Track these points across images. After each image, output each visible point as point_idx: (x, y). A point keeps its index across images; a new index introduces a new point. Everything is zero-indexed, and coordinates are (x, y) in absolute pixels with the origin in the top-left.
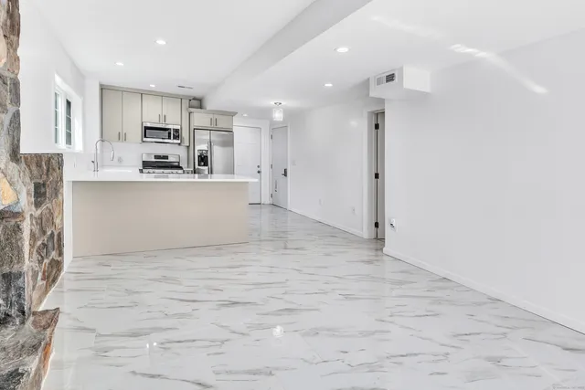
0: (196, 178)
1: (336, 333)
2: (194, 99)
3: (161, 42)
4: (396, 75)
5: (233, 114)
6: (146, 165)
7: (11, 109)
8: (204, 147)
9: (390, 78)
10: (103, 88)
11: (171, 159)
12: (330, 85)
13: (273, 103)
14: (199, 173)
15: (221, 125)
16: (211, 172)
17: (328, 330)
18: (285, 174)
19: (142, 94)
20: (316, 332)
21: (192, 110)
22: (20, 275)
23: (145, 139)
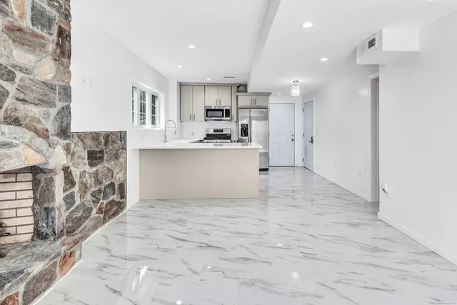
0: (239, 146)
1: (268, 287)
2: (241, 85)
3: (192, 47)
4: (377, 39)
5: (268, 94)
6: (209, 137)
7: (60, 105)
8: (245, 122)
9: (372, 43)
10: (181, 85)
11: (225, 132)
12: (326, 59)
13: (291, 81)
14: (241, 142)
15: (258, 104)
16: (250, 141)
17: (265, 283)
18: (312, 142)
19: (205, 86)
20: (252, 283)
21: (238, 94)
22: (53, 209)
23: (207, 118)
